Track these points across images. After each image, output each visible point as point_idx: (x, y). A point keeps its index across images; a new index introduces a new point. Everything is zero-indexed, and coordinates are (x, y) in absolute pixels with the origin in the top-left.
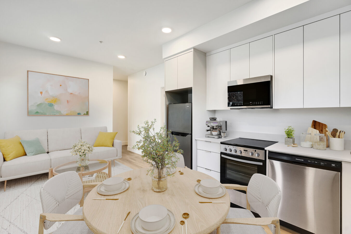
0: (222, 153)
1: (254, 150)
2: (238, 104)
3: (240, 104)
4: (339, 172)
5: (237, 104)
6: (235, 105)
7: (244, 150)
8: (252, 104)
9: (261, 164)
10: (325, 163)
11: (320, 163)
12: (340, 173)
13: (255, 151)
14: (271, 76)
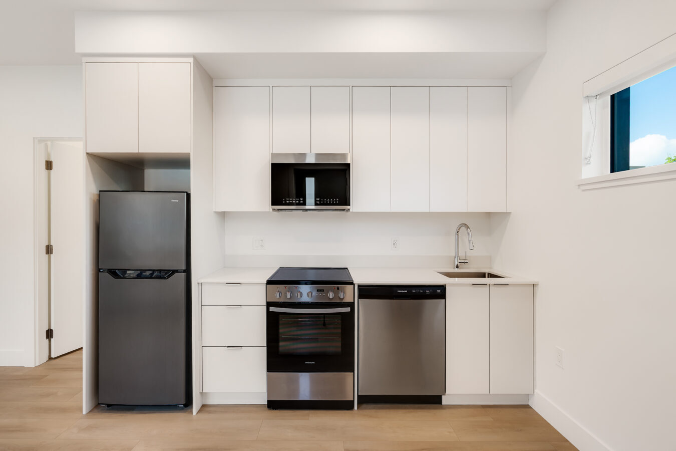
0: (269, 304)
1: (337, 286)
2: (294, 202)
3: (297, 202)
5: (291, 200)
6: (288, 202)
7: (318, 290)
8: (320, 202)
9: (348, 310)
10: (431, 291)
11: (425, 291)
12: (443, 300)
13: (338, 288)
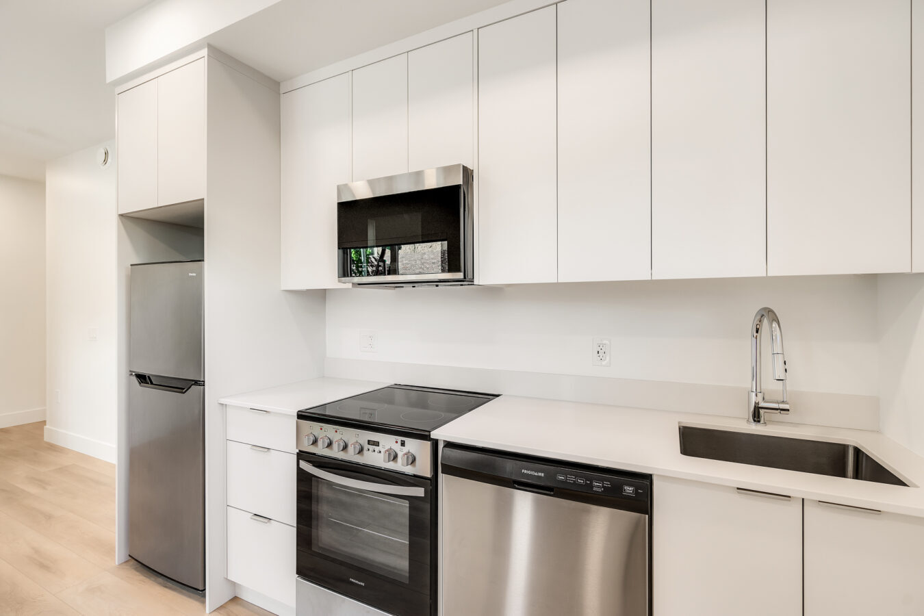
0: (302, 455)
1: (400, 439)
3: (374, 268)
4: (643, 515)
6: (360, 269)
7: (369, 442)
9: (419, 492)
10: (605, 484)
11: (591, 483)
12: (647, 516)
13: (403, 444)
14: (465, 169)
